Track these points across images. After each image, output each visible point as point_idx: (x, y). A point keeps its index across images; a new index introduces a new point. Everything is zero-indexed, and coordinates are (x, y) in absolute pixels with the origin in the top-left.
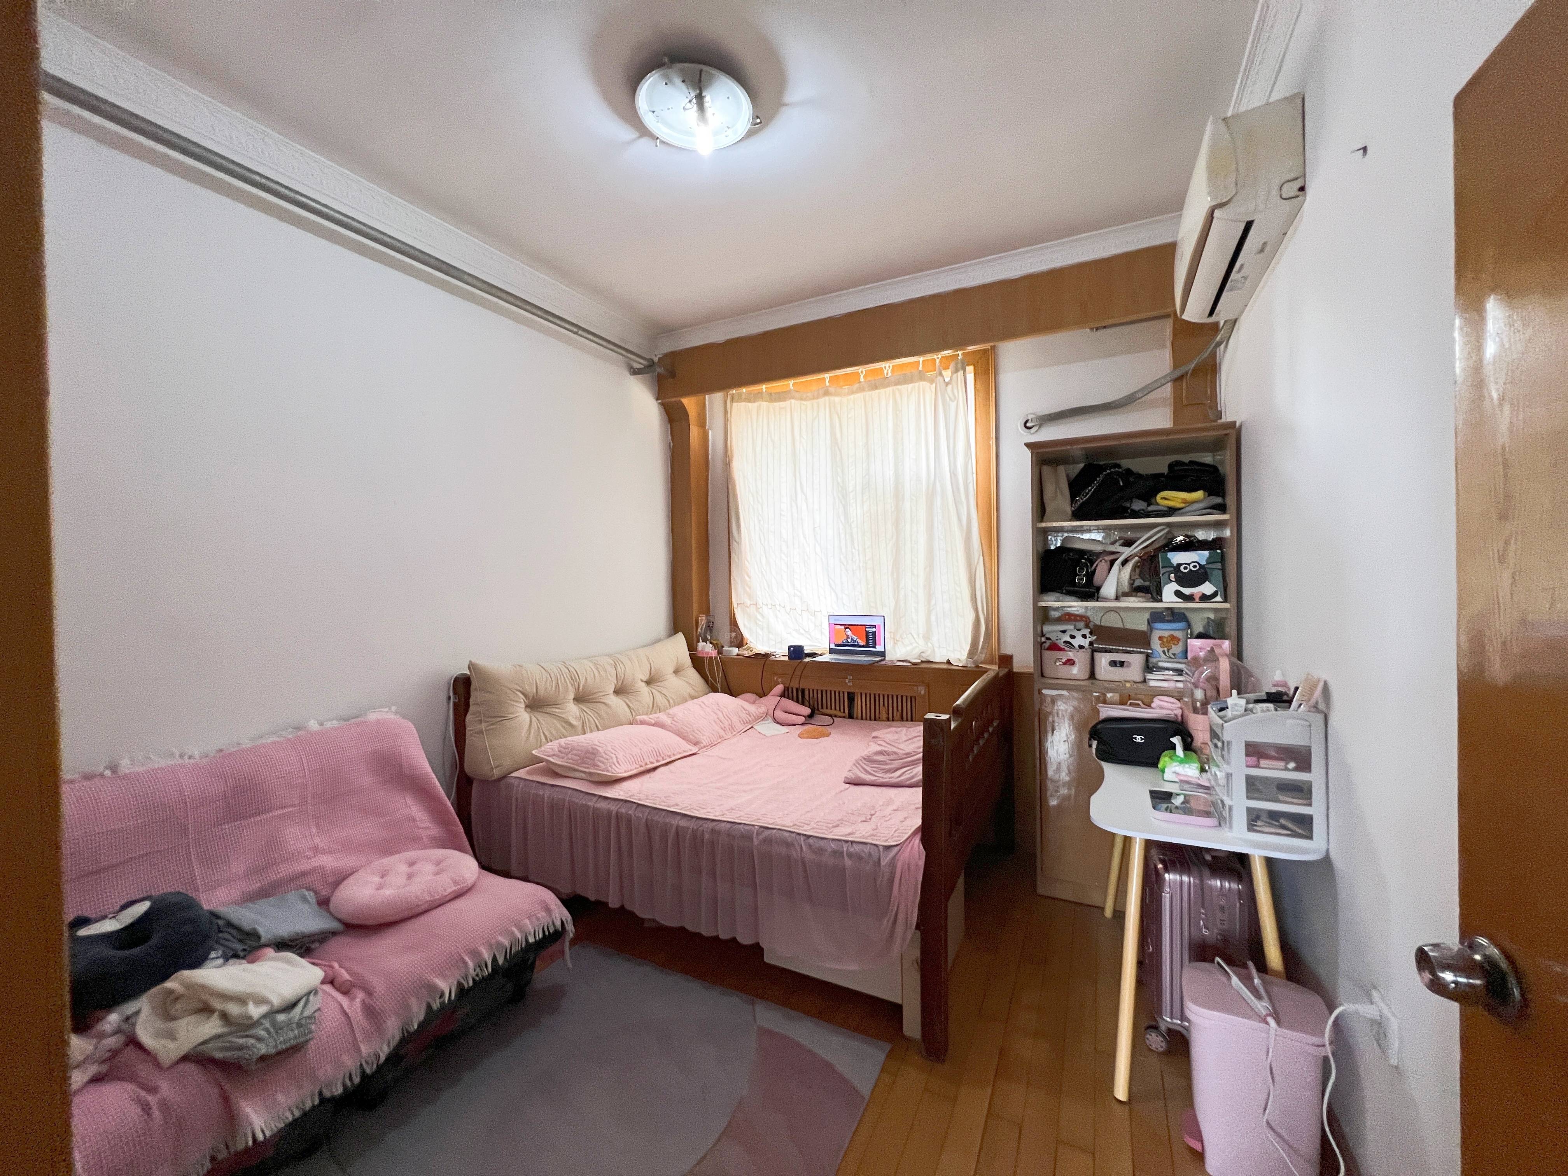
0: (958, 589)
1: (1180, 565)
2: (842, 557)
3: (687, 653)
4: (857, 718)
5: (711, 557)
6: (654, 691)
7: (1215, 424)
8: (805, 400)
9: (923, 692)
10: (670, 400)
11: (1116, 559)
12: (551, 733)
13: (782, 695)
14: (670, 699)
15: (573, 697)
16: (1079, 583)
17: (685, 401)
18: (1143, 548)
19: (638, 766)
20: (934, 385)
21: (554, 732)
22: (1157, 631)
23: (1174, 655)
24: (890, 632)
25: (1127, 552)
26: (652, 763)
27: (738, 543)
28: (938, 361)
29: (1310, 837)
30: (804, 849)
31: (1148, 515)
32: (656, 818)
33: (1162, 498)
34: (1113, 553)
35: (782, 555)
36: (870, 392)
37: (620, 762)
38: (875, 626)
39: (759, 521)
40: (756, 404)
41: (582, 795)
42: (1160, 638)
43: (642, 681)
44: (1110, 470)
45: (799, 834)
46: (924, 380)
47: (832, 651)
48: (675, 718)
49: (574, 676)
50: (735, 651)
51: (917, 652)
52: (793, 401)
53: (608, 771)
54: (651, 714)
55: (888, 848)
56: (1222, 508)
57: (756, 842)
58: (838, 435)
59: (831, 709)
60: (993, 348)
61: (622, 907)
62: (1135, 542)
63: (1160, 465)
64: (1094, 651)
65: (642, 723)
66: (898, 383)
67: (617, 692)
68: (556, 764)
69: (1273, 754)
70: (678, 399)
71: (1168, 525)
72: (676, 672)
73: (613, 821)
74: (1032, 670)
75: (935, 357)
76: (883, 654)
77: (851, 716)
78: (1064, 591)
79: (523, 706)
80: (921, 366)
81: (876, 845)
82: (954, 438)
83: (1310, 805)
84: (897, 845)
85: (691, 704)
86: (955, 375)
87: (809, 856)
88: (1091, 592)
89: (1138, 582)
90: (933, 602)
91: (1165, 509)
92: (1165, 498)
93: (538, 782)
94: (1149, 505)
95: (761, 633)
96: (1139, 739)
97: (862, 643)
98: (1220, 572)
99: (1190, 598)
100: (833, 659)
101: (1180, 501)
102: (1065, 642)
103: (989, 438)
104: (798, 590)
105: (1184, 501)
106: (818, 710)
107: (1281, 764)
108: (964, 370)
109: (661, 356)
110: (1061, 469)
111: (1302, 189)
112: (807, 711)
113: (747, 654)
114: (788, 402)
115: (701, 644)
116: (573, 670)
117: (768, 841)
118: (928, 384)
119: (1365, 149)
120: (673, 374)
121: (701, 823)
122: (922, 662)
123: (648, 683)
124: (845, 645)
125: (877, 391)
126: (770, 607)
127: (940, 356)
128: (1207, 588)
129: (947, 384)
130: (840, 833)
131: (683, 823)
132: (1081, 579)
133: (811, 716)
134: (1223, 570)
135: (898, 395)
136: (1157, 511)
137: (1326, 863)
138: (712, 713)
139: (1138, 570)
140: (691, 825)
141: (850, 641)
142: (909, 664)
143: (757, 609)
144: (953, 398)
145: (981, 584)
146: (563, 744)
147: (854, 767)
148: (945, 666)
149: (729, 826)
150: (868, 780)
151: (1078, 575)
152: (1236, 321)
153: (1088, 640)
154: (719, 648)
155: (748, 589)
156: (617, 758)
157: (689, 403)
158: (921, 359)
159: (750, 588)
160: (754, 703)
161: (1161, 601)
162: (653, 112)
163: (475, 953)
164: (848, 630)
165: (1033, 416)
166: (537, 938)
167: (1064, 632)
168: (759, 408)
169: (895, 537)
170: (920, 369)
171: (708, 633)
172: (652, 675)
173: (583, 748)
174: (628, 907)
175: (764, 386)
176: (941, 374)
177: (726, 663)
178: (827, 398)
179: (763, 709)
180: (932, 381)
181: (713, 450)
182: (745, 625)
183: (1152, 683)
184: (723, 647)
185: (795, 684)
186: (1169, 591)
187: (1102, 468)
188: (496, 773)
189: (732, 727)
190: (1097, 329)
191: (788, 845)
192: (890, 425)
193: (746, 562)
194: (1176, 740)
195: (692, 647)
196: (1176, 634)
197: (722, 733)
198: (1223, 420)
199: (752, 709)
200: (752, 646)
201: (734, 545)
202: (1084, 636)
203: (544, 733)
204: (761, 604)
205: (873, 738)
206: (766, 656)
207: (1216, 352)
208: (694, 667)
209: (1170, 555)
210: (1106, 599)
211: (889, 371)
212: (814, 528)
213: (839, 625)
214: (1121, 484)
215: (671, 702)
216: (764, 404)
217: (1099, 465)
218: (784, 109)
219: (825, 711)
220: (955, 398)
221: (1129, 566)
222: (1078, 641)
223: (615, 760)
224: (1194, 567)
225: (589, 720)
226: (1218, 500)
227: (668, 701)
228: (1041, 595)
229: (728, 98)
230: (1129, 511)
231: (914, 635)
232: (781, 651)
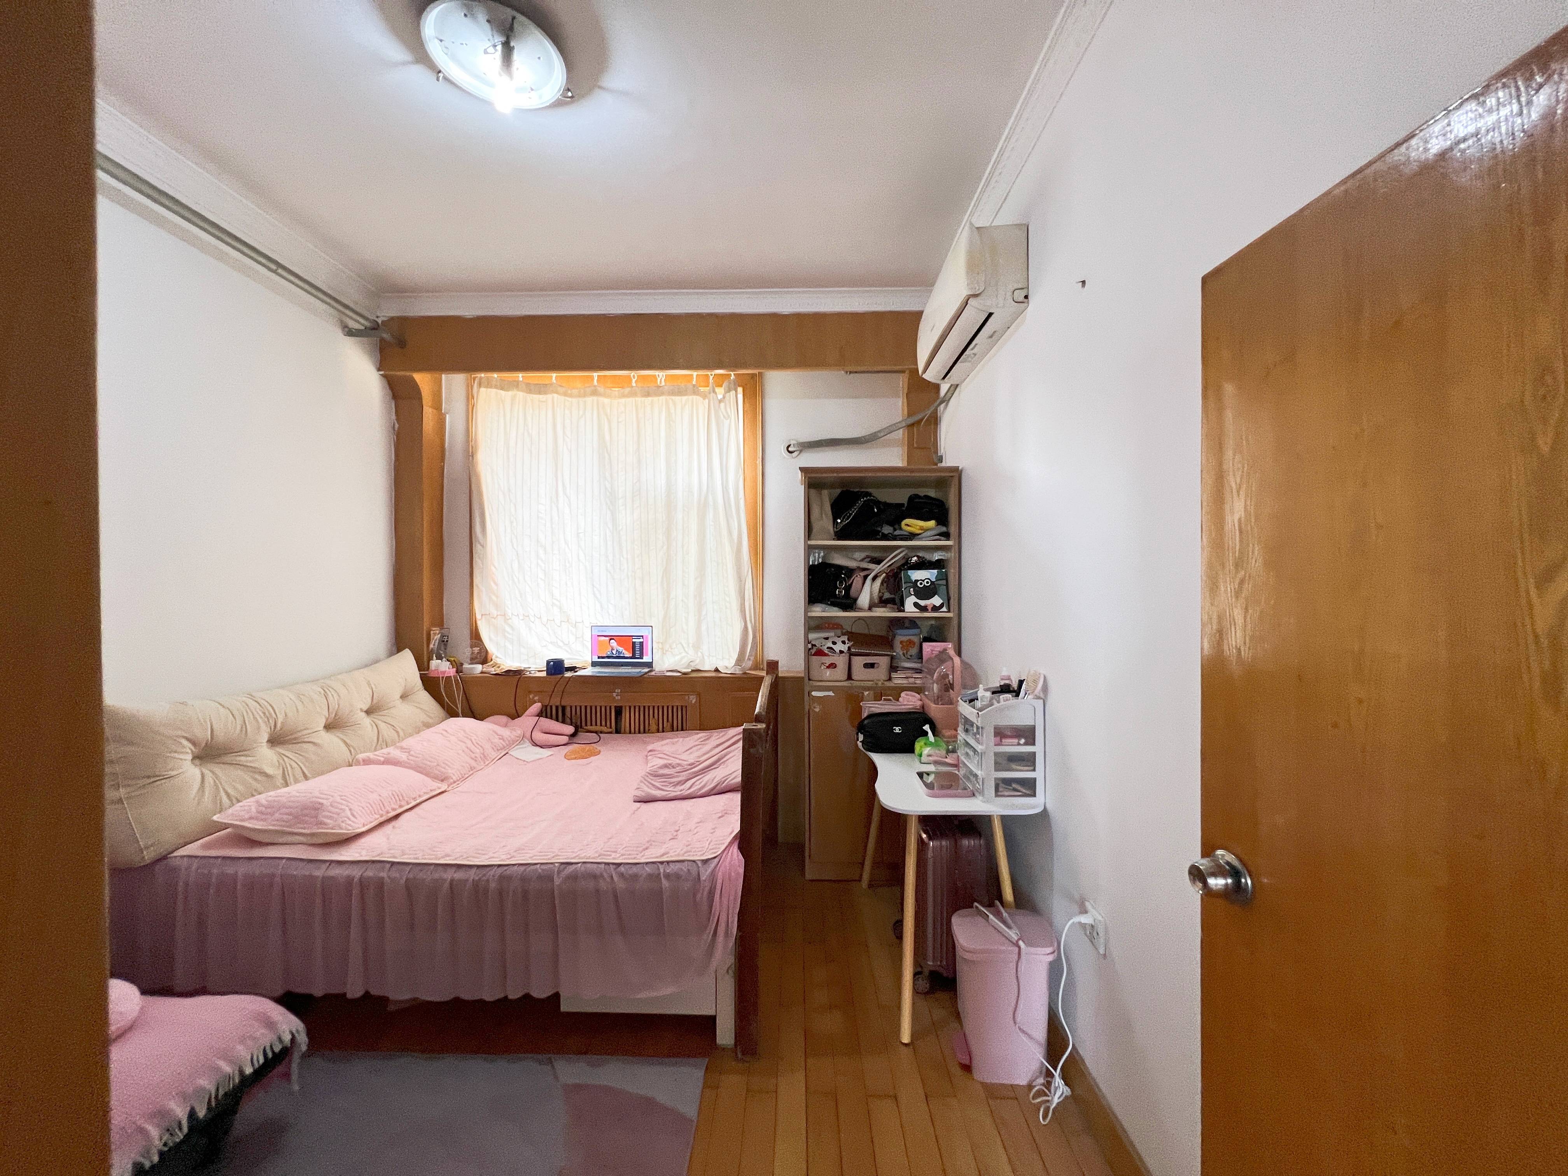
0: (728, 599)
1: (917, 581)
2: (609, 565)
3: (417, 674)
4: (625, 733)
5: (446, 563)
6: (379, 722)
7: (935, 467)
8: (571, 396)
9: (694, 701)
10: (398, 373)
11: (869, 575)
12: (235, 788)
13: (540, 715)
14: (399, 730)
15: (266, 740)
16: (839, 594)
17: (418, 377)
18: (889, 566)
19: (377, 816)
20: (707, 401)
21: (240, 787)
22: (900, 637)
23: (911, 656)
24: (658, 643)
25: (877, 568)
26: (394, 810)
27: (483, 546)
28: (711, 377)
29: (1034, 795)
30: (615, 878)
31: (895, 538)
32: (421, 875)
33: (906, 525)
34: (867, 569)
35: (540, 562)
36: (643, 399)
37: (355, 813)
38: (642, 636)
39: (512, 522)
40: (510, 393)
41: (301, 864)
42: (901, 642)
43: (361, 710)
44: (867, 498)
45: (608, 864)
46: (698, 395)
47: (594, 664)
48: (412, 753)
49: (269, 711)
50: (479, 668)
51: (685, 661)
52: (555, 395)
53: (341, 828)
54: (375, 750)
55: (705, 862)
56: (946, 535)
57: (557, 881)
58: (607, 438)
59: (596, 725)
60: (761, 374)
61: (367, 994)
62: (883, 560)
63: (901, 497)
64: (851, 654)
65: (367, 762)
66: (672, 393)
67: (328, 727)
68: (254, 830)
69: (1009, 734)
70: (408, 374)
71: (908, 547)
72: (404, 697)
73: (356, 892)
74: (803, 675)
75: (709, 373)
76: (649, 665)
77: (618, 731)
78: (829, 603)
79: (189, 757)
80: (695, 380)
81: (694, 861)
82: (727, 453)
83: (1034, 770)
84: (715, 858)
85: (427, 733)
86: (728, 394)
87: (620, 885)
88: (849, 603)
89: (887, 595)
90: (704, 613)
91: (907, 534)
92: (908, 525)
93: (224, 858)
94: (895, 530)
95: (510, 647)
96: (897, 730)
97: (628, 654)
98: (945, 587)
99: (924, 609)
100: (596, 672)
101: (918, 527)
102: (828, 648)
103: (755, 459)
104: (557, 600)
105: (921, 528)
106: (581, 727)
107: (1015, 741)
108: (736, 391)
109: (385, 319)
110: (825, 492)
111: (1026, 297)
112: (570, 729)
113: (493, 671)
114: (549, 396)
115: (435, 663)
116: (266, 704)
117: (574, 877)
118: (702, 399)
119: (1084, 282)
120: (402, 343)
121: (484, 871)
122: (693, 671)
123: (368, 712)
124: (608, 657)
125: (650, 399)
126: (521, 618)
127: (713, 373)
128: (936, 601)
129: (720, 401)
130: (652, 855)
131: (459, 875)
132: (840, 592)
133: (573, 735)
134: (947, 585)
135: (671, 405)
136: (902, 535)
137: (1045, 814)
138: (459, 742)
139: (885, 585)
140: (472, 875)
141: (615, 653)
142: (679, 674)
143: (506, 620)
144: (726, 416)
145: (749, 596)
146: (264, 802)
147: (642, 784)
148: (713, 674)
149: (522, 868)
150: (659, 795)
151: (838, 588)
152: (957, 385)
153: (847, 646)
154: (459, 668)
155: (494, 598)
156: (350, 810)
157: (422, 379)
158: (695, 373)
159: (497, 597)
160: (506, 726)
161: (904, 611)
162: (441, 41)
163: (161, 1114)
164: (612, 641)
165: (795, 442)
166: (257, 1066)
167: (827, 639)
168: (513, 398)
169: (665, 547)
170: (694, 383)
171: (443, 648)
172: (375, 701)
173: (298, 804)
174: (374, 992)
175: (520, 375)
176: (714, 391)
177: (466, 683)
178: (595, 398)
179: (519, 732)
180: (704, 396)
181: (451, 436)
182: (490, 639)
183: (896, 681)
184: (462, 664)
185: (555, 701)
186: (910, 602)
187: (857, 496)
188: (149, 856)
189: (484, 757)
190: (851, 372)
191: (595, 877)
192: (663, 434)
193: (493, 568)
194: (927, 727)
195: (422, 665)
196: (912, 638)
197: (473, 763)
198: (943, 464)
199: (506, 732)
200: (499, 661)
201: (477, 548)
202: (844, 642)
203: (224, 789)
204: (510, 615)
205: (650, 751)
206: (518, 673)
207: (937, 410)
208: (426, 689)
209: (910, 572)
210: (861, 610)
211: (663, 380)
212: (578, 534)
213: (601, 637)
214: (876, 510)
215: (401, 734)
216: (520, 395)
217: (854, 492)
218: (597, 90)
219: (589, 727)
220: (729, 416)
221: (878, 582)
222: (839, 647)
223: (349, 813)
224: (928, 583)
225: (290, 765)
226: (944, 529)
227: (397, 732)
228: (810, 606)
229: (539, 58)
230: (880, 534)
231: (685, 645)
232: (536, 666)
